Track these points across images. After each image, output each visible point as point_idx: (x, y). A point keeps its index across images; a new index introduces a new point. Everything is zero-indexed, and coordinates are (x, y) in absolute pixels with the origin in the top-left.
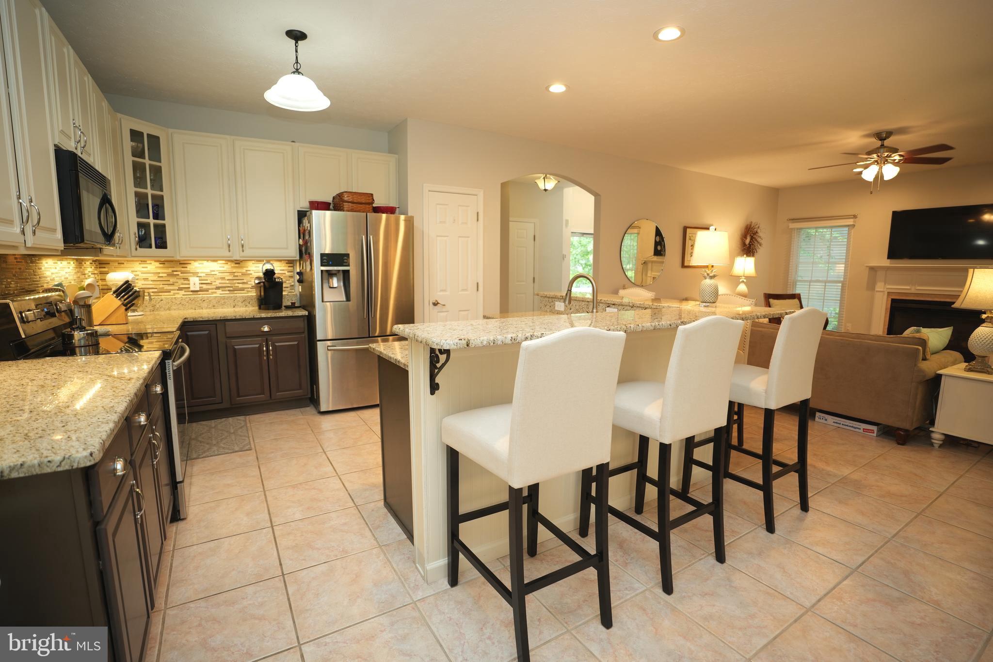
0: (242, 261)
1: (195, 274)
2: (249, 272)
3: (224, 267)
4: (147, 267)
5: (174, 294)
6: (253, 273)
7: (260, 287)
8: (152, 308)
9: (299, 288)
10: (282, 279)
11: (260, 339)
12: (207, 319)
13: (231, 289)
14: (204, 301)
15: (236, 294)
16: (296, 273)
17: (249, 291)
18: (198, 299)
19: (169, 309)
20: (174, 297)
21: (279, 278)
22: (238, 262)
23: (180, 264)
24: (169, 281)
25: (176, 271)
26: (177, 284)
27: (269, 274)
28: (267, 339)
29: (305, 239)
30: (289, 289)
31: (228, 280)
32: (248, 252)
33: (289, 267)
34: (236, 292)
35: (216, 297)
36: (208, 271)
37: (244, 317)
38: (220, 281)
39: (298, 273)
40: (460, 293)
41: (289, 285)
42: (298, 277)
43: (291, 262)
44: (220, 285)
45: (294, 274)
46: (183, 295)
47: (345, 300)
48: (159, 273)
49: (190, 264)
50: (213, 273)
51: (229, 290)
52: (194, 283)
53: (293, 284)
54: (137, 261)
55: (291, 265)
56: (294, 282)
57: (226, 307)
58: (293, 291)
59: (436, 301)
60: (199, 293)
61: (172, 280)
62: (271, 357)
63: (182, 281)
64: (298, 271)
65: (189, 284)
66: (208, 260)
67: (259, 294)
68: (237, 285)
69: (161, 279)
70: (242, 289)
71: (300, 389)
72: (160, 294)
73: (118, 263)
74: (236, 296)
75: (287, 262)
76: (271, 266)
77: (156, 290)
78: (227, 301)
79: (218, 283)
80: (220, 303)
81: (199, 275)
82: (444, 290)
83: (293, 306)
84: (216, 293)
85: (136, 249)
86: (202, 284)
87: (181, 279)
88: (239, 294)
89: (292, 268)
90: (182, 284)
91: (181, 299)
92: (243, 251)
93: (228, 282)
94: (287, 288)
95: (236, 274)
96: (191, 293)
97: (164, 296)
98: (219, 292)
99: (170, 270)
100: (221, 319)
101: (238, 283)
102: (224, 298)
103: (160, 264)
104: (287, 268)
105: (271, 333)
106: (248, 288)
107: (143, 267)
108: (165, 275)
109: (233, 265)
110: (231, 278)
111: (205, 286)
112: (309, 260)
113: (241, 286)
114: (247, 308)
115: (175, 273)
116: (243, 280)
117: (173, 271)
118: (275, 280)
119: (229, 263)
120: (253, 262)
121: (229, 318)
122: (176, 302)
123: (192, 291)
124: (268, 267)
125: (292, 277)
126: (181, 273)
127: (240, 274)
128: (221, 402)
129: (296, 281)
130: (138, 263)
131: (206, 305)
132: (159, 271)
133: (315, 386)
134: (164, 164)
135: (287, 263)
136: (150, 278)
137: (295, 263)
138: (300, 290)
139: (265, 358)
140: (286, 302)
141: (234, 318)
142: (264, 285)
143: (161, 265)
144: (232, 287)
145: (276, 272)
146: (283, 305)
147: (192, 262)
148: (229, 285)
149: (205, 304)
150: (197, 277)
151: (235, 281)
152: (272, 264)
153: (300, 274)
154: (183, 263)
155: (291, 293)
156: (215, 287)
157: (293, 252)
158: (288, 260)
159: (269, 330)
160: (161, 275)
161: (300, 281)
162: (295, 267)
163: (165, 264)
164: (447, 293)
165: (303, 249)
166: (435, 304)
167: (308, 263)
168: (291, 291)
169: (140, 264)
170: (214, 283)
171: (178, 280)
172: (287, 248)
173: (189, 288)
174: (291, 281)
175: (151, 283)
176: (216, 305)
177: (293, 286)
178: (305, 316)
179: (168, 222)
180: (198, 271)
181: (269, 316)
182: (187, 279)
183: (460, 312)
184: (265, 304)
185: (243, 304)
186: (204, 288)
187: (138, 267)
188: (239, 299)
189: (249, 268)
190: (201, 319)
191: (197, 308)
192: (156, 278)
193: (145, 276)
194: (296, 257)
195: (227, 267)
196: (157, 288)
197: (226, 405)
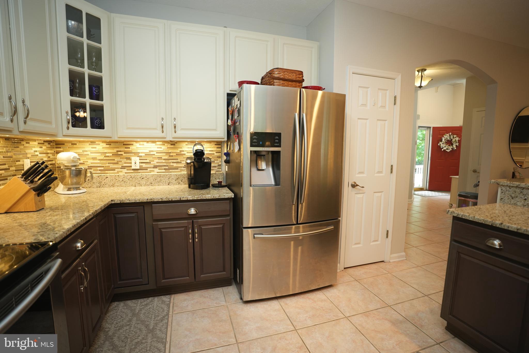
0: (177, 142)
1: (137, 154)
2: (182, 153)
3: (161, 148)
4: (96, 148)
5: (118, 173)
6: (187, 154)
7: (191, 167)
8: (98, 185)
9: (225, 168)
10: (210, 159)
11: (187, 221)
12: (133, 201)
13: (167, 167)
14: (143, 178)
15: (171, 172)
16: (223, 154)
17: (182, 170)
18: (138, 177)
19: (113, 185)
20: (117, 174)
21: (208, 158)
22: (173, 143)
23: (123, 145)
24: (114, 160)
25: (120, 151)
26: (121, 163)
27: (199, 154)
28: (193, 221)
29: (234, 119)
30: (217, 168)
31: (164, 159)
32: (180, 133)
33: (217, 148)
34: (171, 171)
35: (153, 175)
36: (147, 151)
37: (170, 200)
38: (158, 161)
39: (225, 154)
40: (376, 175)
41: (217, 165)
42: (225, 158)
43: (219, 144)
44: (157, 164)
45: (222, 154)
46: (125, 173)
47: (273, 183)
48: (106, 153)
49: (133, 144)
50: (152, 153)
51: (164, 169)
52: (135, 162)
53: (220, 163)
54: (87, 142)
55: (220, 146)
56: (221, 162)
57: (161, 184)
58: (220, 170)
59: (355, 183)
60: (139, 171)
61: (117, 159)
62: (197, 240)
63: (125, 160)
64: (226, 151)
65: (131, 163)
66: (148, 142)
67: (189, 173)
68: (172, 164)
69: (106, 158)
70: (177, 168)
71: (224, 271)
72: (106, 172)
73: (72, 144)
74: (171, 175)
75: (216, 143)
76: (201, 147)
77: (103, 168)
78: (162, 178)
79: (155, 162)
80: (157, 180)
81: (140, 155)
82: (362, 173)
83: (219, 185)
84: (153, 171)
85: (68, 128)
86: (142, 163)
87: (124, 158)
88: (174, 173)
89: (220, 149)
90: (125, 163)
91: (123, 176)
92: (175, 132)
93: (164, 161)
94: (216, 167)
95: (171, 154)
96: (132, 171)
97: (110, 174)
98: (157, 170)
99: (115, 150)
100: (148, 201)
101: (173, 163)
102: (160, 176)
103: (107, 144)
104: (215, 149)
105: (198, 216)
106: (182, 167)
107: (92, 148)
108: (111, 155)
109: (169, 146)
110: (166, 157)
111: (144, 165)
112: (237, 140)
113: (175, 165)
114: (179, 186)
115: (119, 153)
116: (178, 159)
117: (117, 151)
118: (204, 160)
119: (166, 144)
120: (187, 143)
121: (156, 201)
122: (119, 179)
123: (133, 170)
124: (199, 147)
125: (220, 157)
126: (124, 153)
127: (175, 154)
128: (148, 283)
129: (223, 161)
130: (88, 144)
131: (145, 183)
132: (106, 151)
133: (238, 271)
134: (104, 46)
135: (215, 145)
136: (98, 158)
137: (223, 144)
138: (227, 170)
139: (191, 241)
140: (214, 181)
141: (161, 200)
142: (194, 166)
143: (108, 146)
144: (168, 166)
145: (205, 152)
146: (211, 184)
147: (134, 143)
148: (165, 164)
149: (143, 182)
150: (138, 156)
151: (170, 161)
152: (202, 145)
153: (227, 154)
154: (125, 144)
155: (218, 172)
156: (152, 166)
157: (221, 133)
158: (217, 142)
159: (196, 213)
160: (107, 155)
161: (227, 162)
162: (223, 148)
163: (111, 144)
164: (364, 175)
165: (232, 129)
166: (354, 186)
167: (236, 144)
168: (218, 170)
169: (89, 144)
170: (152, 163)
171: (121, 160)
172: (215, 130)
173: (131, 166)
174: (218, 161)
175: (99, 161)
176: (153, 183)
177: (220, 165)
178: (231, 198)
179: (106, 103)
180: (139, 151)
181: (196, 199)
182: (129, 159)
183: (375, 194)
184: (194, 184)
185: (177, 181)
186: (143, 167)
187: (88, 148)
188: (173, 177)
189: (183, 149)
190: (128, 202)
191: (136, 185)
192: (102, 157)
193: (94, 155)
194: (224, 138)
195: (164, 148)
196: (103, 167)
197: (152, 286)
